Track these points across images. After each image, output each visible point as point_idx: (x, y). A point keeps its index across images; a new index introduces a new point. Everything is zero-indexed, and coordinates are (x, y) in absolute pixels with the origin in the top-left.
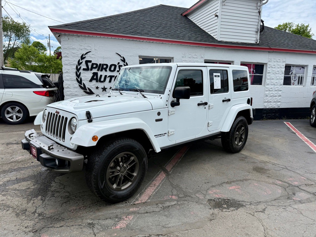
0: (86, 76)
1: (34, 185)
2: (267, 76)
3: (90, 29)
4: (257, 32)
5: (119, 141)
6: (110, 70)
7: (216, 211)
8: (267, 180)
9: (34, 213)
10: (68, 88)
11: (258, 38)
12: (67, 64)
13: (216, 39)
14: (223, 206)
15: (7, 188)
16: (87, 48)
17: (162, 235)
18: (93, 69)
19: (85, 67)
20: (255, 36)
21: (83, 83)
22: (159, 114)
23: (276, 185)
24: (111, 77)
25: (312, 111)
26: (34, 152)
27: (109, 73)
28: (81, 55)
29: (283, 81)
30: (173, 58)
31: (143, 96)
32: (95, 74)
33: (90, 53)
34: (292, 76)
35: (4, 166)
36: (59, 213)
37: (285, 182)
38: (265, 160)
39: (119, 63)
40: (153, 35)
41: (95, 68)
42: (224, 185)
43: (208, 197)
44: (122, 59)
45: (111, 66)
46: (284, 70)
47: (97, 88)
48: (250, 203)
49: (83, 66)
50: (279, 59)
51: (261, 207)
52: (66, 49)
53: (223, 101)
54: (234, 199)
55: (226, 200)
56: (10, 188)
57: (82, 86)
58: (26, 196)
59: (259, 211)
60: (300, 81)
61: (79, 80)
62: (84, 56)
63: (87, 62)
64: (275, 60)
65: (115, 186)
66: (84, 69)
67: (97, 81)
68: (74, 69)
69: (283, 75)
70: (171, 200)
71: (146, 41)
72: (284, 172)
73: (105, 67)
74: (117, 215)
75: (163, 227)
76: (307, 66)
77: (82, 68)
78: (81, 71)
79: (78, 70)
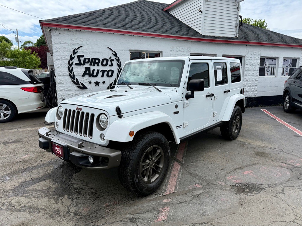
0: (79, 71)
1: (54, 184)
2: (245, 68)
3: (82, 23)
4: (236, 27)
5: (149, 135)
6: (102, 65)
7: (242, 195)
8: (273, 163)
9: (68, 212)
10: (61, 83)
11: (238, 32)
12: (59, 60)
13: (201, 33)
14: (246, 190)
15: (27, 189)
16: (79, 43)
17: (204, 223)
18: (86, 64)
19: (78, 62)
20: (234, 30)
21: (76, 78)
22: (176, 107)
23: (282, 167)
24: (103, 71)
25: (285, 98)
26: (57, 150)
27: (101, 68)
28: (73, 50)
29: (259, 72)
30: (162, 52)
31: (157, 89)
32: (88, 69)
33: (82, 47)
34: (266, 67)
35: (11, 166)
36: (94, 210)
37: (288, 164)
38: (262, 145)
39: (110, 57)
40: (143, 30)
41: (87, 63)
42: (238, 170)
43: (229, 183)
44: (114, 53)
45: (103, 60)
46: (259, 61)
47: (90, 82)
48: (268, 186)
49: (76, 61)
50: (255, 52)
51: (279, 188)
52: (58, 43)
53: (225, 92)
54: (253, 183)
55: (246, 185)
56: (29, 189)
57: (75, 81)
58: (51, 196)
59: (279, 192)
60: (273, 72)
61: (72, 75)
62: (76, 51)
63: (79, 57)
64: (252, 53)
65: (146, 179)
66: (76, 64)
67: (90, 76)
68: (67, 64)
69: (259, 67)
70: (197, 189)
71: (136, 35)
72: (282, 155)
73: (97, 61)
74: (153, 208)
75: (202, 215)
76: (278, 58)
77: (74, 63)
78: (73, 66)
79: (70, 65)
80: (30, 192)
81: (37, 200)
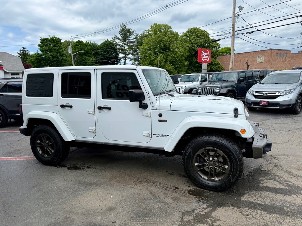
80: (285, 184)
81: (284, 177)
